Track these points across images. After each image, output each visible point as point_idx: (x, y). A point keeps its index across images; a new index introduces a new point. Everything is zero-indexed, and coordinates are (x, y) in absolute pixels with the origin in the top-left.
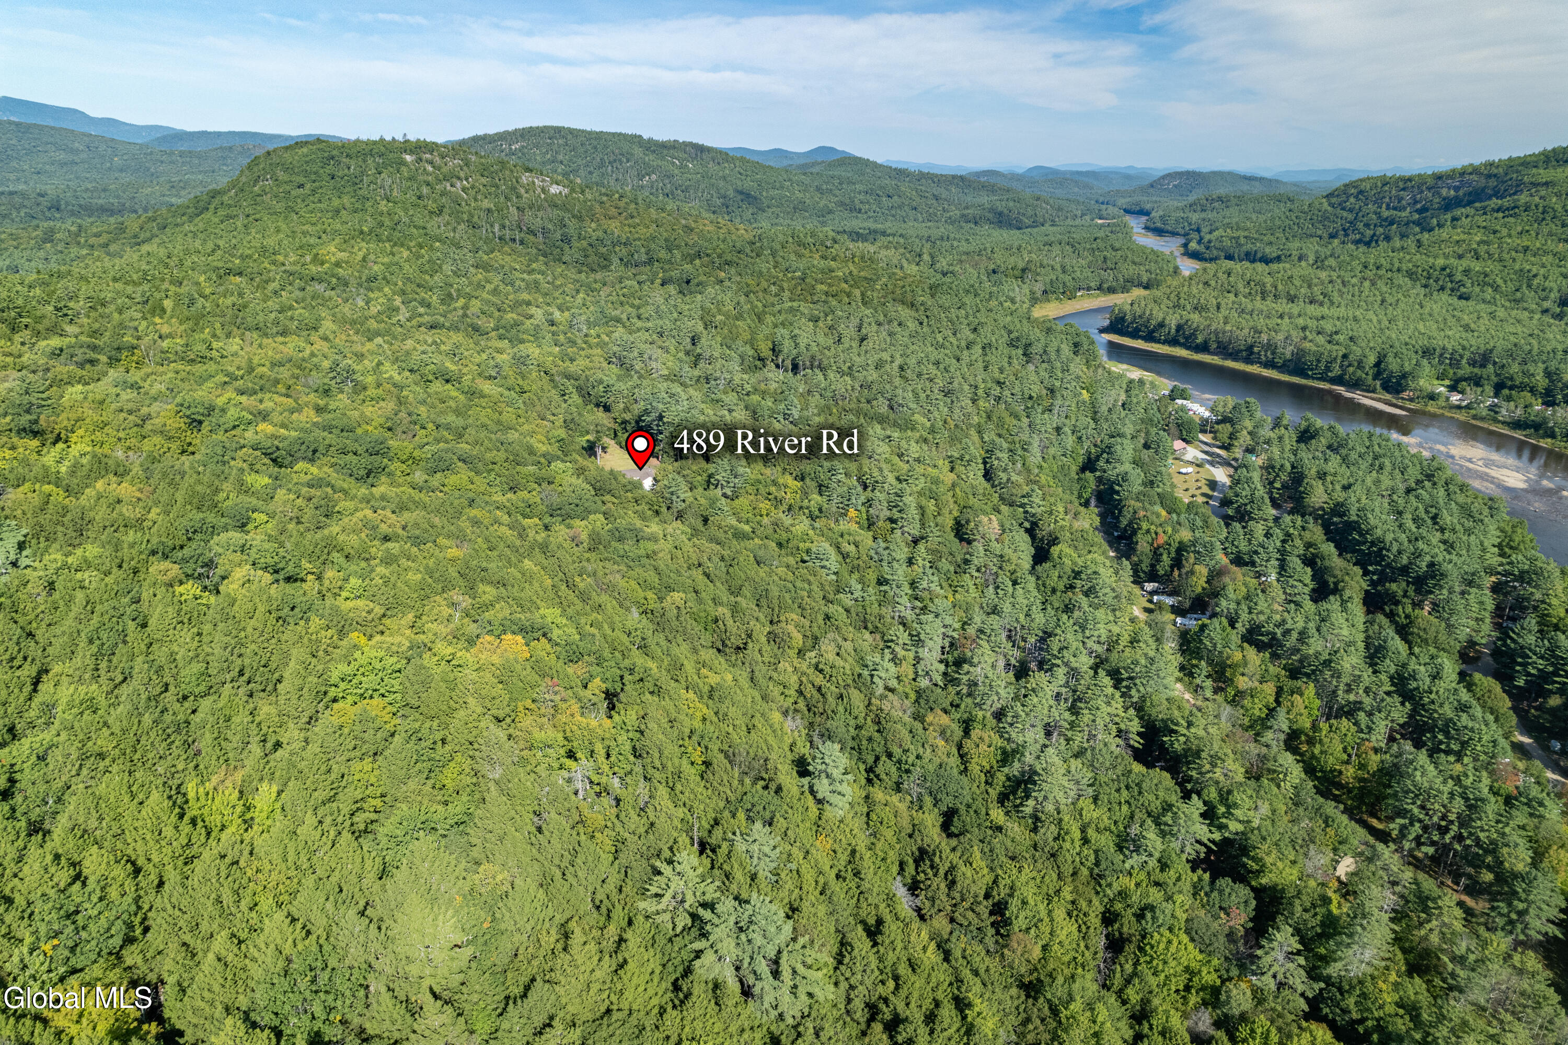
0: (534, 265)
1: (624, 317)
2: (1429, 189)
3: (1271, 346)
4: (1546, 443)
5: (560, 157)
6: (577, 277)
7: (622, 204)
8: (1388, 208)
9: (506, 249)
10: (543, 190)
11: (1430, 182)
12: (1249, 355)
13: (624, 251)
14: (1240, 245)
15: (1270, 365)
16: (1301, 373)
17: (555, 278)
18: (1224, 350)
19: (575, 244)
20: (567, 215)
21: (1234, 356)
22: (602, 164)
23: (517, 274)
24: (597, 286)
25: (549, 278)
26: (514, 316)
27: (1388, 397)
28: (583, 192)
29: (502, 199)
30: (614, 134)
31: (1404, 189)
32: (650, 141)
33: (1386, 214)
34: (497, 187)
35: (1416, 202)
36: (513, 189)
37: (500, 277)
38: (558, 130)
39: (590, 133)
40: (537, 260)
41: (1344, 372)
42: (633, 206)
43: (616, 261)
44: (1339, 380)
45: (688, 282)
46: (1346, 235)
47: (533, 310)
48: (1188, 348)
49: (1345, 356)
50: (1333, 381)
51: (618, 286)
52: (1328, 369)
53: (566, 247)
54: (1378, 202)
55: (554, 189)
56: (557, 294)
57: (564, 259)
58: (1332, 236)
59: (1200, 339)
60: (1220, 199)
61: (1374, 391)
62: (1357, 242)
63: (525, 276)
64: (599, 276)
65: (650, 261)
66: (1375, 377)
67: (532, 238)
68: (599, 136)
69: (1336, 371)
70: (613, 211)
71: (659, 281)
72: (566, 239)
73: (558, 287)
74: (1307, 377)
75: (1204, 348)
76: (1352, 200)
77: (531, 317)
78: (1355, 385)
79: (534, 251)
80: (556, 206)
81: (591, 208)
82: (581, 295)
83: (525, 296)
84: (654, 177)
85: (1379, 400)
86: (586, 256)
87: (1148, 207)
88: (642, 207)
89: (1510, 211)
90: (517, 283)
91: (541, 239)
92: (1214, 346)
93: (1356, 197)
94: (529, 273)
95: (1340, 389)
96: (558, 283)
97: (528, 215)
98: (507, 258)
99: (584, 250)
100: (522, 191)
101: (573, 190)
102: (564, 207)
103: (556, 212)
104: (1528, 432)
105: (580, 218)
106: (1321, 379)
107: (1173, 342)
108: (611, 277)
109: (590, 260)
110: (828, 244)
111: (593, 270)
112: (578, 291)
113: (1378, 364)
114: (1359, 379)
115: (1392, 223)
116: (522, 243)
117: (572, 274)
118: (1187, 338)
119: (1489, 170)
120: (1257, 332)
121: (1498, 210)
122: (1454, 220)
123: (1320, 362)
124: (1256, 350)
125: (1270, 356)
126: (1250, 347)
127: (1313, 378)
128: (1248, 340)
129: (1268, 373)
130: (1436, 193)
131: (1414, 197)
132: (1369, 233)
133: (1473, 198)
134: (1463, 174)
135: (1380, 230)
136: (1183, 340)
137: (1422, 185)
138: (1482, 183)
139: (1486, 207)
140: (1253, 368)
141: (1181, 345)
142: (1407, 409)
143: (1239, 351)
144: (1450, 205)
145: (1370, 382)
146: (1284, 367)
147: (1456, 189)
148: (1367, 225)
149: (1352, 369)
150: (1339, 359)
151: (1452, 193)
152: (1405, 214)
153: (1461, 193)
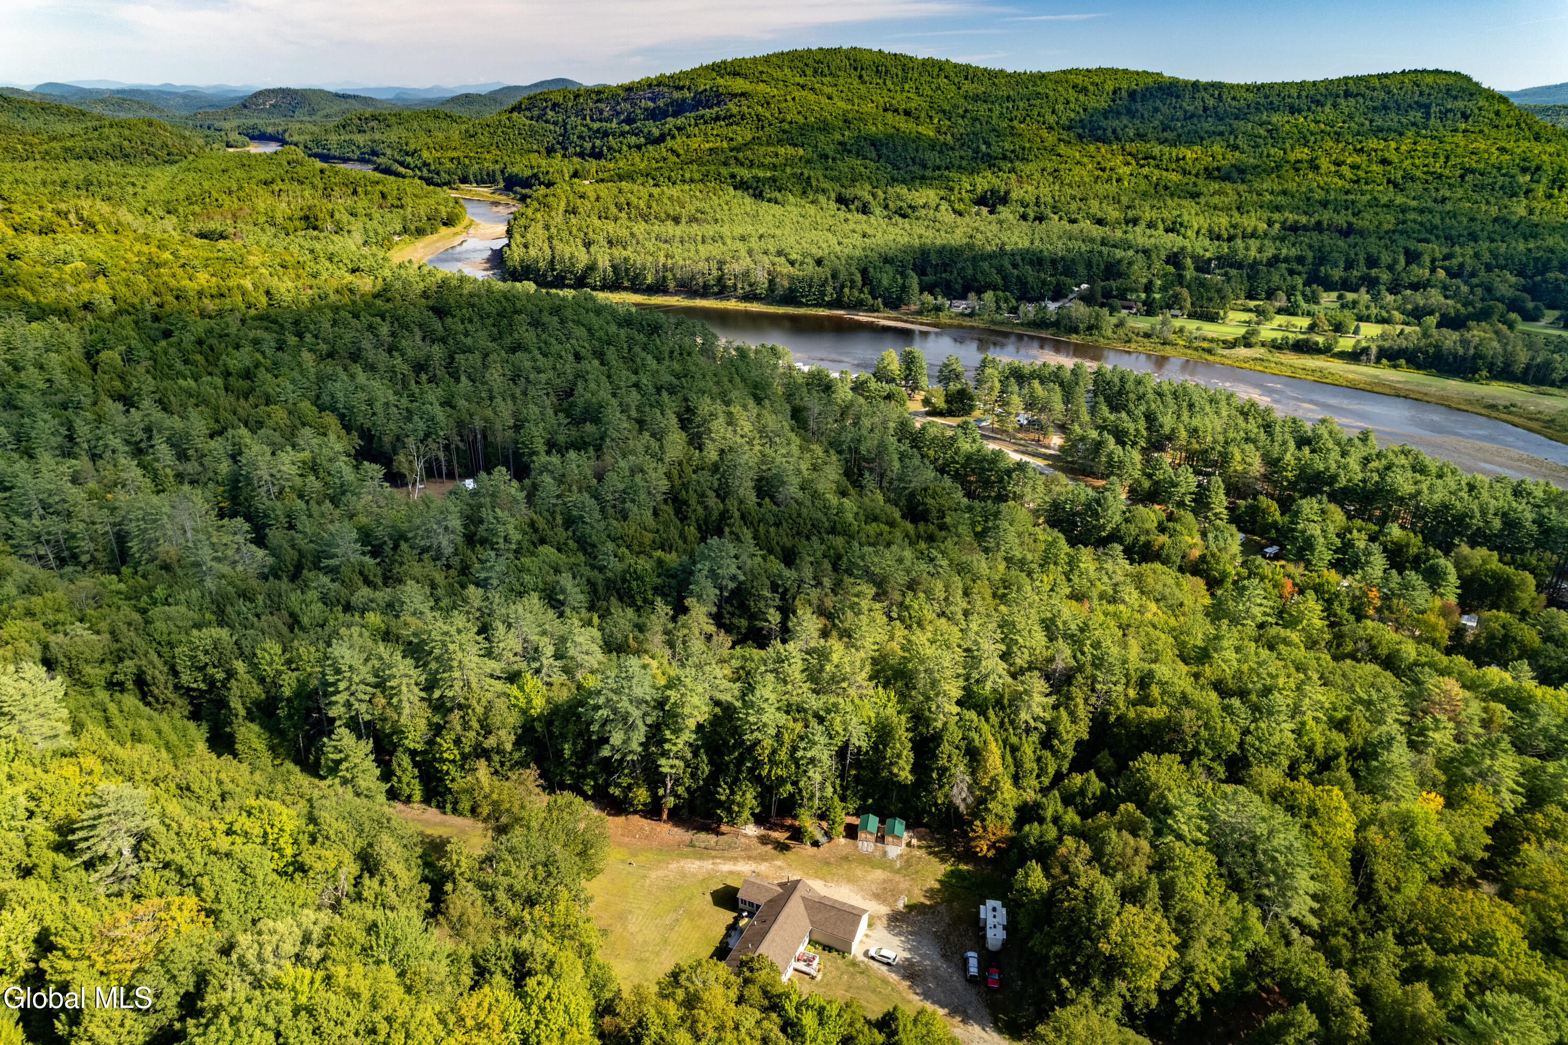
2: (625, 100)
3: (745, 276)
4: (1074, 338)
8: (592, 120)
11: (623, 94)
12: (722, 290)
15: (746, 298)
16: (790, 298)
18: (688, 288)
21: (705, 292)
27: (894, 314)
31: (599, 101)
33: (596, 126)
35: (618, 114)
41: (840, 293)
44: (838, 303)
48: (635, 289)
49: (834, 276)
50: (830, 305)
52: (823, 294)
54: (580, 113)
58: (550, 151)
59: (650, 280)
61: (877, 311)
66: (872, 294)
69: (830, 293)
74: (800, 304)
75: (658, 288)
76: (550, 113)
78: (858, 305)
85: (888, 318)
89: (729, 119)
92: (672, 285)
93: (553, 109)
95: (842, 313)
104: (1051, 331)
106: (816, 305)
107: (615, 286)
113: (865, 280)
114: (861, 301)
118: (632, 282)
119: (674, 82)
120: (721, 263)
121: (717, 118)
122: (679, 129)
123: (810, 286)
124: (730, 283)
125: (747, 288)
126: (720, 279)
127: (807, 305)
128: (715, 273)
129: (755, 307)
130: (634, 105)
131: (613, 109)
132: (588, 145)
133: (679, 108)
134: (650, 86)
135: (598, 143)
136: (626, 284)
137: (614, 96)
138: (677, 95)
139: (702, 117)
140: (732, 304)
141: (626, 289)
142: (922, 324)
143: (706, 286)
144: (655, 115)
145: (871, 301)
146: (771, 296)
147: (653, 100)
148: (581, 137)
149: (846, 290)
150: (830, 281)
151: (651, 104)
152: (614, 125)
153: (661, 103)
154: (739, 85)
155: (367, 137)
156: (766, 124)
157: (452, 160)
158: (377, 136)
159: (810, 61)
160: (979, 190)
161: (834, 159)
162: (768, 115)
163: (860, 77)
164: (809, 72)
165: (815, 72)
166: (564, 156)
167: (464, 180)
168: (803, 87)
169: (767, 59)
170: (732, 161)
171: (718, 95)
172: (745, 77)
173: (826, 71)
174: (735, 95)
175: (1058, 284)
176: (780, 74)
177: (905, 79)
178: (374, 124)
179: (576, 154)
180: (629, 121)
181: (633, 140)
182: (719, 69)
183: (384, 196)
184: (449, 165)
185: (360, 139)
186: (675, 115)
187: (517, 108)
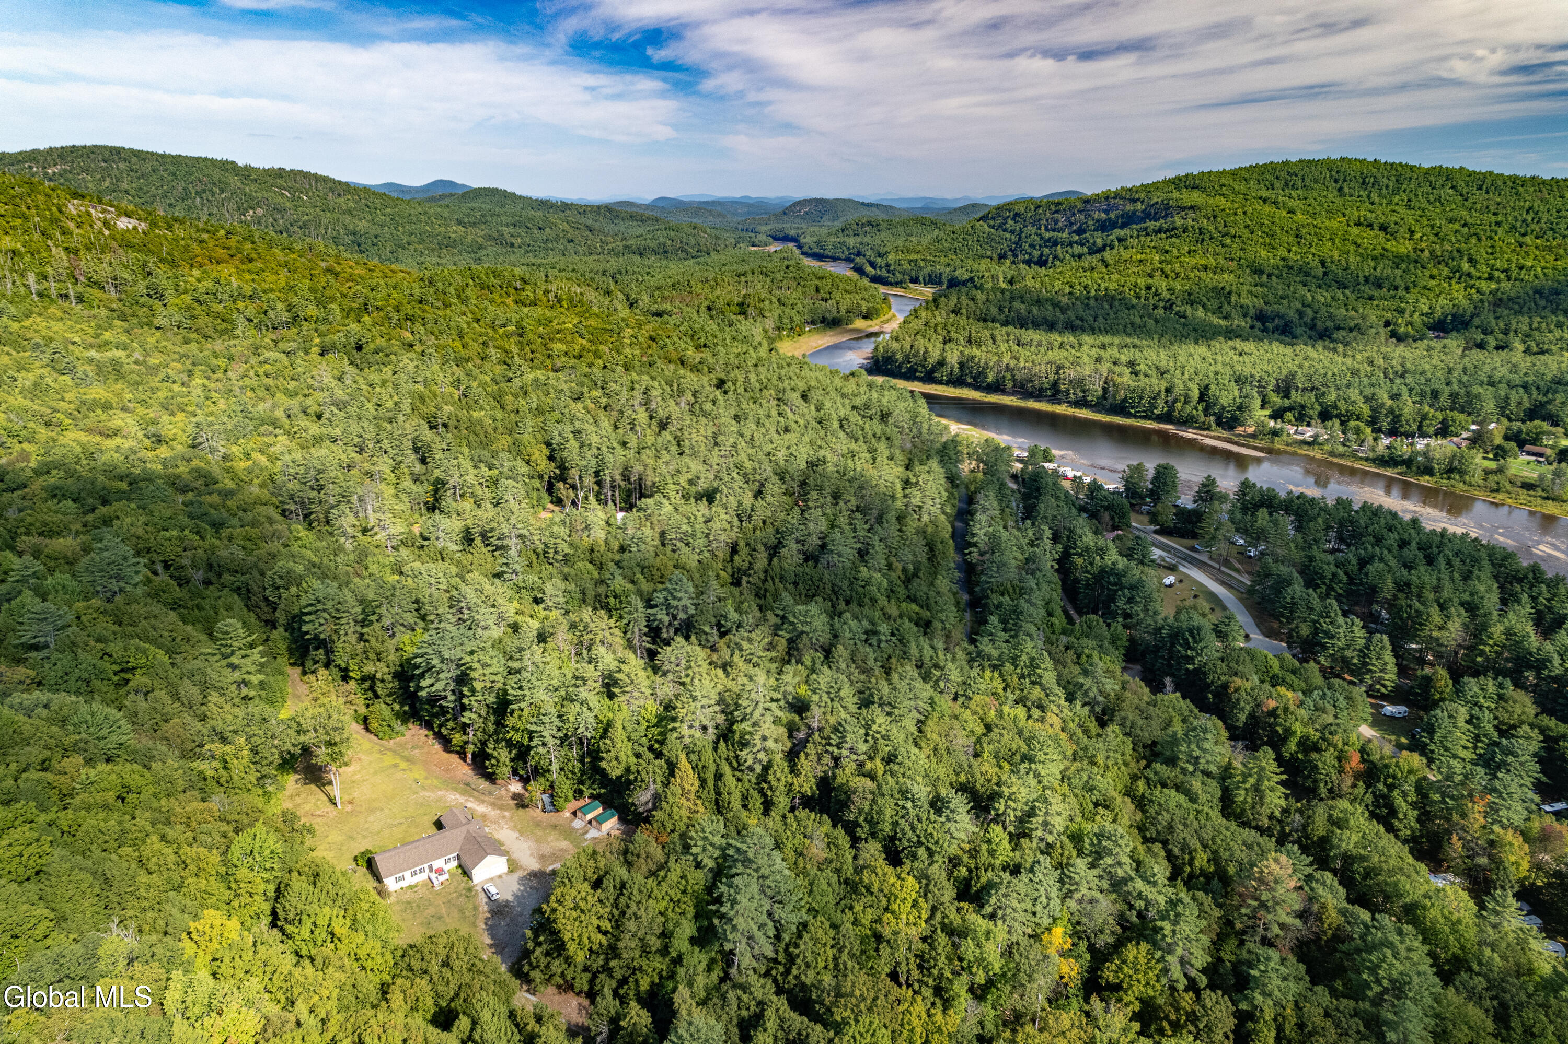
0: (107, 336)
1: (280, 413)
2: (1080, 211)
3: (1080, 383)
4: (1426, 480)
5: (124, 186)
6: (183, 350)
7: (232, 242)
8: (1047, 229)
9: (53, 310)
10: (106, 224)
11: (1079, 205)
12: (1054, 393)
13: (251, 310)
14: (921, 268)
15: (1077, 404)
16: (1120, 409)
17: (147, 354)
18: (1024, 389)
19: (171, 299)
20: (152, 259)
21: (1038, 395)
22: (186, 196)
23: (77, 351)
24: (222, 362)
25: (137, 355)
26: (83, 437)
27: (1225, 434)
28: (170, 227)
29: (37, 236)
30: (197, 159)
31: (1057, 212)
32: (248, 168)
33: (1047, 235)
34: (25, 218)
35: (1072, 224)
36: (55, 221)
37: (46, 358)
38: (116, 153)
39: (163, 156)
40: (110, 326)
41: (1171, 407)
42: (248, 246)
43: (241, 321)
44: (1167, 418)
45: (359, 348)
46: (1015, 256)
47: (118, 420)
48: (977, 388)
49: (1168, 390)
50: (1159, 419)
51: (253, 360)
52: (1153, 406)
53: (157, 304)
54: (1036, 223)
55: (124, 224)
56: (155, 382)
57: (156, 322)
58: (1002, 257)
59: (991, 378)
60: (870, 223)
61: (1208, 429)
62: (1028, 263)
63: (93, 353)
64: (219, 345)
65: (295, 320)
66: (1206, 411)
67: (96, 293)
68: (177, 160)
69: (1161, 407)
70: (221, 253)
71: (315, 350)
72: (156, 293)
73: (155, 370)
74: (1129, 415)
75: (997, 387)
76: (1010, 222)
77: (116, 433)
78: (1187, 422)
79: (104, 313)
80: (130, 246)
81: (186, 248)
82: (198, 381)
83: (97, 392)
84: (260, 211)
85: (1218, 438)
86: (193, 317)
87: (792, 233)
88: (261, 247)
89: (1171, 231)
90: (81, 368)
91: (113, 294)
92: (1010, 385)
93: (1014, 219)
94: (101, 347)
95: (1169, 427)
96: (153, 361)
97: (86, 261)
98: (57, 326)
99: (188, 308)
100: (71, 225)
101: (154, 225)
102: (143, 247)
103: (132, 255)
104: (1399, 469)
105: (173, 263)
106: (1145, 418)
107: (958, 382)
108: (239, 346)
109: (200, 322)
110: (518, 284)
111: (207, 337)
112: (190, 373)
113: (1202, 397)
114: (1192, 417)
115: (1055, 244)
116: (80, 299)
117: (172, 344)
118: (975, 379)
119: (1129, 195)
120: (1059, 368)
121: (1160, 231)
122: (1120, 240)
123: (1141, 398)
124: (1062, 387)
125: (1080, 394)
126: (1055, 384)
127: (1136, 417)
128: (1052, 377)
129: (1083, 413)
130: (1088, 216)
131: (1068, 219)
132: (1036, 253)
133: (1128, 220)
134: (1107, 198)
135: (1046, 251)
136: (969, 380)
137: (1072, 208)
138: (1129, 207)
139: (1146, 229)
140: (1062, 409)
141: (968, 385)
142: (1255, 448)
143: (1041, 390)
144: (1104, 227)
145: (1202, 418)
146: (1099, 406)
147: (1106, 212)
148: (1032, 246)
149: (1179, 405)
150: (1163, 395)
151: (1103, 216)
152: (1065, 235)
153: (1112, 215)
154: (1196, 197)
155: (858, 239)
156: (1207, 237)
157: (910, 261)
158: (867, 239)
159: (1283, 174)
160: (1438, 314)
161: (1269, 276)
162: (1211, 228)
163: (1340, 189)
164: (1277, 184)
165: (1286, 185)
166: (1013, 262)
167: (915, 281)
168: (1265, 201)
169: (1234, 173)
170: (1158, 273)
171: (1167, 207)
172: (1204, 190)
173: (1299, 183)
174: (1183, 208)
175: (1444, 420)
176: (1243, 187)
177: (1395, 192)
178: (867, 228)
179: (1024, 262)
180: (1080, 232)
181: (1077, 249)
182: (1180, 183)
183: (817, 290)
184: (906, 266)
185: (852, 241)
186: (1122, 227)
187: (984, 218)
